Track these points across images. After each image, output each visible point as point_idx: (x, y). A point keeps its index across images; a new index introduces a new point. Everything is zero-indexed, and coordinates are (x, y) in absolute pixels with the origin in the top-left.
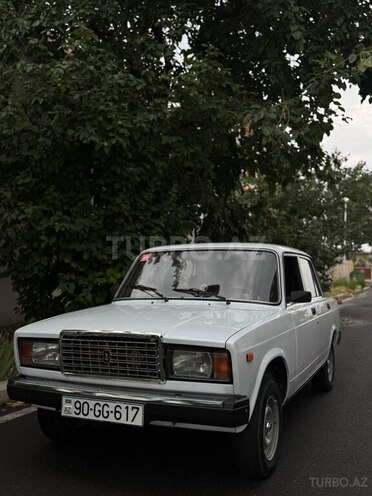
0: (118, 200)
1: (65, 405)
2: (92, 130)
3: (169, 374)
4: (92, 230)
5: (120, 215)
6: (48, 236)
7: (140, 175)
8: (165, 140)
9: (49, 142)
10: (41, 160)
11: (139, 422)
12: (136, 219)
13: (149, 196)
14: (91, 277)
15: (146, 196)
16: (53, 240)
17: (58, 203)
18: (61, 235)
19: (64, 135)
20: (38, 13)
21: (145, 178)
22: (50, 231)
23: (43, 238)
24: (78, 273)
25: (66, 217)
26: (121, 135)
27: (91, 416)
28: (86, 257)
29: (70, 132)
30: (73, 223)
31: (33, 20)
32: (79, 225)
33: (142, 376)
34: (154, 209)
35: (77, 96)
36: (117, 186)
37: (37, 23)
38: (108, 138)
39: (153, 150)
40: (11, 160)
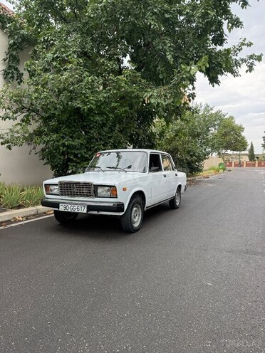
0: (92, 132)
1: (60, 207)
2: (79, 102)
3: (96, 195)
4: (82, 144)
5: (94, 138)
6: (63, 147)
7: (102, 121)
8: (113, 105)
9: (61, 107)
10: (59, 115)
11: (85, 211)
12: (101, 140)
13: (106, 129)
14: (82, 164)
15: (105, 130)
16: (65, 149)
17: (67, 133)
18: (68, 147)
19: (67, 104)
20: (56, 51)
21: (105, 122)
22: (64, 145)
23: (61, 148)
24: (76, 163)
25: (71, 139)
26: (92, 104)
27: (69, 210)
28: (79, 156)
29: (70, 103)
30: (73, 141)
31: (54, 54)
32: (76, 142)
33: (88, 196)
34: (109, 135)
35: (72, 88)
36: (92, 126)
37: (56, 56)
38: (86, 105)
39: (108, 109)
40: (47, 115)
